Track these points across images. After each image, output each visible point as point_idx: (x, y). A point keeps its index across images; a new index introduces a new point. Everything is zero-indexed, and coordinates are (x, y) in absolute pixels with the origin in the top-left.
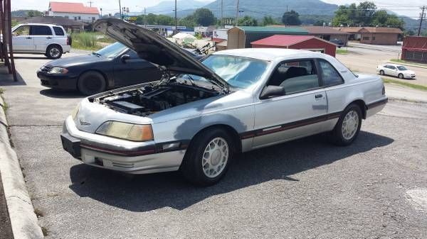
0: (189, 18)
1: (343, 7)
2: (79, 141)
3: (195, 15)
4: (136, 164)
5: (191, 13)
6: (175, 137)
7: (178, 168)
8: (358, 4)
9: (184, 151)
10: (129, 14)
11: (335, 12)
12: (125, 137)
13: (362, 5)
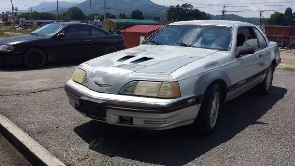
0: (64, 14)
1: (172, 8)
2: (104, 102)
3: (69, 12)
4: (168, 120)
5: (66, 11)
6: (194, 92)
7: (193, 121)
8: (181, 5)
9: (200, 105)
10: (18, 12)
11: (167, 11)
12: (156, 95)
13: (184, 6)
